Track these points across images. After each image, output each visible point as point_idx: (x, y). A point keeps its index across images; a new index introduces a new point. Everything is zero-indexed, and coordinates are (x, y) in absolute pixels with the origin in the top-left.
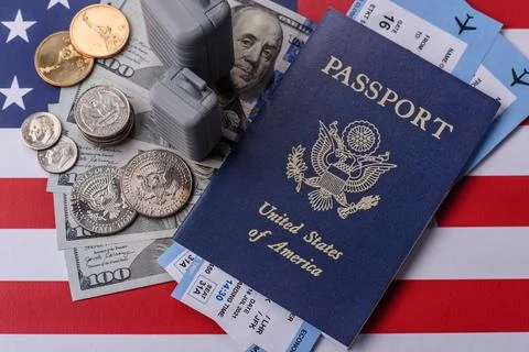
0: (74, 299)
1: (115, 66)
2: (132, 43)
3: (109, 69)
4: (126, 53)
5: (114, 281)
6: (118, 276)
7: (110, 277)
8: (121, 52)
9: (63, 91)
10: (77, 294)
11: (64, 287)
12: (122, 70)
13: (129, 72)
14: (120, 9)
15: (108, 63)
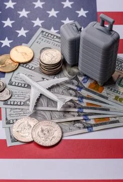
0: (8, 146)
1: (27, 66)
2: (34, 59)
3: (25, 67)
4: (32, 62)
8: (29, 62)
9: (6, 74)
10: (9, 144)
11: (4, 141)
12: (30, 68)
13: (33, 68)
14: (30, 47)
15: (24, 65)
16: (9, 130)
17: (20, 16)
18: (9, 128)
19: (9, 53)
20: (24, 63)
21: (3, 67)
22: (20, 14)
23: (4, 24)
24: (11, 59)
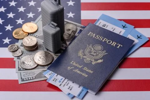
0: (19, 84)
1: (34, 35)
2: (38, 31)
4: (36, 33)
5: (31, 79)
6: (32, 78)
7: (29, 79)
9: (19, 40)
10: (20, 82)
11: (17, 81)
12: (35, 36)
13: (37, 36)
14: (36, 24)
15: (32, 35)
16: (20, 74)
17: (30, 5)
18: (20, 73)
19: (21, 27)
20: (31, 33)
21: (18, 36)
22: (29, 4)
23: (19, 10)
24: (23, 30)
